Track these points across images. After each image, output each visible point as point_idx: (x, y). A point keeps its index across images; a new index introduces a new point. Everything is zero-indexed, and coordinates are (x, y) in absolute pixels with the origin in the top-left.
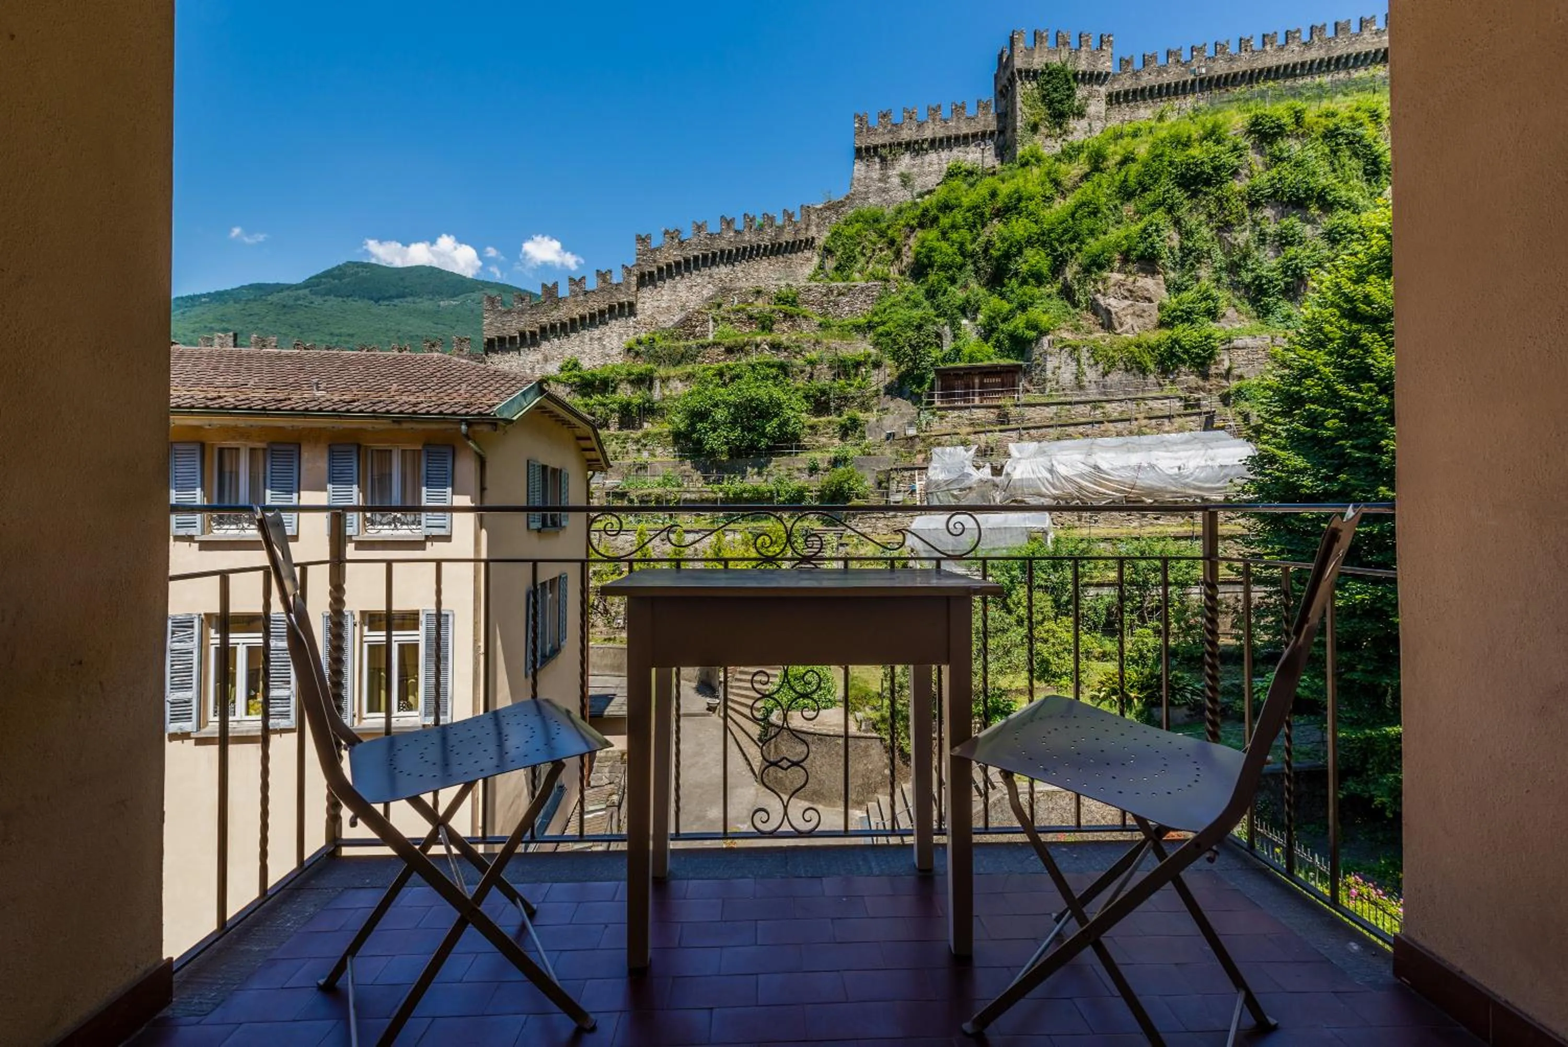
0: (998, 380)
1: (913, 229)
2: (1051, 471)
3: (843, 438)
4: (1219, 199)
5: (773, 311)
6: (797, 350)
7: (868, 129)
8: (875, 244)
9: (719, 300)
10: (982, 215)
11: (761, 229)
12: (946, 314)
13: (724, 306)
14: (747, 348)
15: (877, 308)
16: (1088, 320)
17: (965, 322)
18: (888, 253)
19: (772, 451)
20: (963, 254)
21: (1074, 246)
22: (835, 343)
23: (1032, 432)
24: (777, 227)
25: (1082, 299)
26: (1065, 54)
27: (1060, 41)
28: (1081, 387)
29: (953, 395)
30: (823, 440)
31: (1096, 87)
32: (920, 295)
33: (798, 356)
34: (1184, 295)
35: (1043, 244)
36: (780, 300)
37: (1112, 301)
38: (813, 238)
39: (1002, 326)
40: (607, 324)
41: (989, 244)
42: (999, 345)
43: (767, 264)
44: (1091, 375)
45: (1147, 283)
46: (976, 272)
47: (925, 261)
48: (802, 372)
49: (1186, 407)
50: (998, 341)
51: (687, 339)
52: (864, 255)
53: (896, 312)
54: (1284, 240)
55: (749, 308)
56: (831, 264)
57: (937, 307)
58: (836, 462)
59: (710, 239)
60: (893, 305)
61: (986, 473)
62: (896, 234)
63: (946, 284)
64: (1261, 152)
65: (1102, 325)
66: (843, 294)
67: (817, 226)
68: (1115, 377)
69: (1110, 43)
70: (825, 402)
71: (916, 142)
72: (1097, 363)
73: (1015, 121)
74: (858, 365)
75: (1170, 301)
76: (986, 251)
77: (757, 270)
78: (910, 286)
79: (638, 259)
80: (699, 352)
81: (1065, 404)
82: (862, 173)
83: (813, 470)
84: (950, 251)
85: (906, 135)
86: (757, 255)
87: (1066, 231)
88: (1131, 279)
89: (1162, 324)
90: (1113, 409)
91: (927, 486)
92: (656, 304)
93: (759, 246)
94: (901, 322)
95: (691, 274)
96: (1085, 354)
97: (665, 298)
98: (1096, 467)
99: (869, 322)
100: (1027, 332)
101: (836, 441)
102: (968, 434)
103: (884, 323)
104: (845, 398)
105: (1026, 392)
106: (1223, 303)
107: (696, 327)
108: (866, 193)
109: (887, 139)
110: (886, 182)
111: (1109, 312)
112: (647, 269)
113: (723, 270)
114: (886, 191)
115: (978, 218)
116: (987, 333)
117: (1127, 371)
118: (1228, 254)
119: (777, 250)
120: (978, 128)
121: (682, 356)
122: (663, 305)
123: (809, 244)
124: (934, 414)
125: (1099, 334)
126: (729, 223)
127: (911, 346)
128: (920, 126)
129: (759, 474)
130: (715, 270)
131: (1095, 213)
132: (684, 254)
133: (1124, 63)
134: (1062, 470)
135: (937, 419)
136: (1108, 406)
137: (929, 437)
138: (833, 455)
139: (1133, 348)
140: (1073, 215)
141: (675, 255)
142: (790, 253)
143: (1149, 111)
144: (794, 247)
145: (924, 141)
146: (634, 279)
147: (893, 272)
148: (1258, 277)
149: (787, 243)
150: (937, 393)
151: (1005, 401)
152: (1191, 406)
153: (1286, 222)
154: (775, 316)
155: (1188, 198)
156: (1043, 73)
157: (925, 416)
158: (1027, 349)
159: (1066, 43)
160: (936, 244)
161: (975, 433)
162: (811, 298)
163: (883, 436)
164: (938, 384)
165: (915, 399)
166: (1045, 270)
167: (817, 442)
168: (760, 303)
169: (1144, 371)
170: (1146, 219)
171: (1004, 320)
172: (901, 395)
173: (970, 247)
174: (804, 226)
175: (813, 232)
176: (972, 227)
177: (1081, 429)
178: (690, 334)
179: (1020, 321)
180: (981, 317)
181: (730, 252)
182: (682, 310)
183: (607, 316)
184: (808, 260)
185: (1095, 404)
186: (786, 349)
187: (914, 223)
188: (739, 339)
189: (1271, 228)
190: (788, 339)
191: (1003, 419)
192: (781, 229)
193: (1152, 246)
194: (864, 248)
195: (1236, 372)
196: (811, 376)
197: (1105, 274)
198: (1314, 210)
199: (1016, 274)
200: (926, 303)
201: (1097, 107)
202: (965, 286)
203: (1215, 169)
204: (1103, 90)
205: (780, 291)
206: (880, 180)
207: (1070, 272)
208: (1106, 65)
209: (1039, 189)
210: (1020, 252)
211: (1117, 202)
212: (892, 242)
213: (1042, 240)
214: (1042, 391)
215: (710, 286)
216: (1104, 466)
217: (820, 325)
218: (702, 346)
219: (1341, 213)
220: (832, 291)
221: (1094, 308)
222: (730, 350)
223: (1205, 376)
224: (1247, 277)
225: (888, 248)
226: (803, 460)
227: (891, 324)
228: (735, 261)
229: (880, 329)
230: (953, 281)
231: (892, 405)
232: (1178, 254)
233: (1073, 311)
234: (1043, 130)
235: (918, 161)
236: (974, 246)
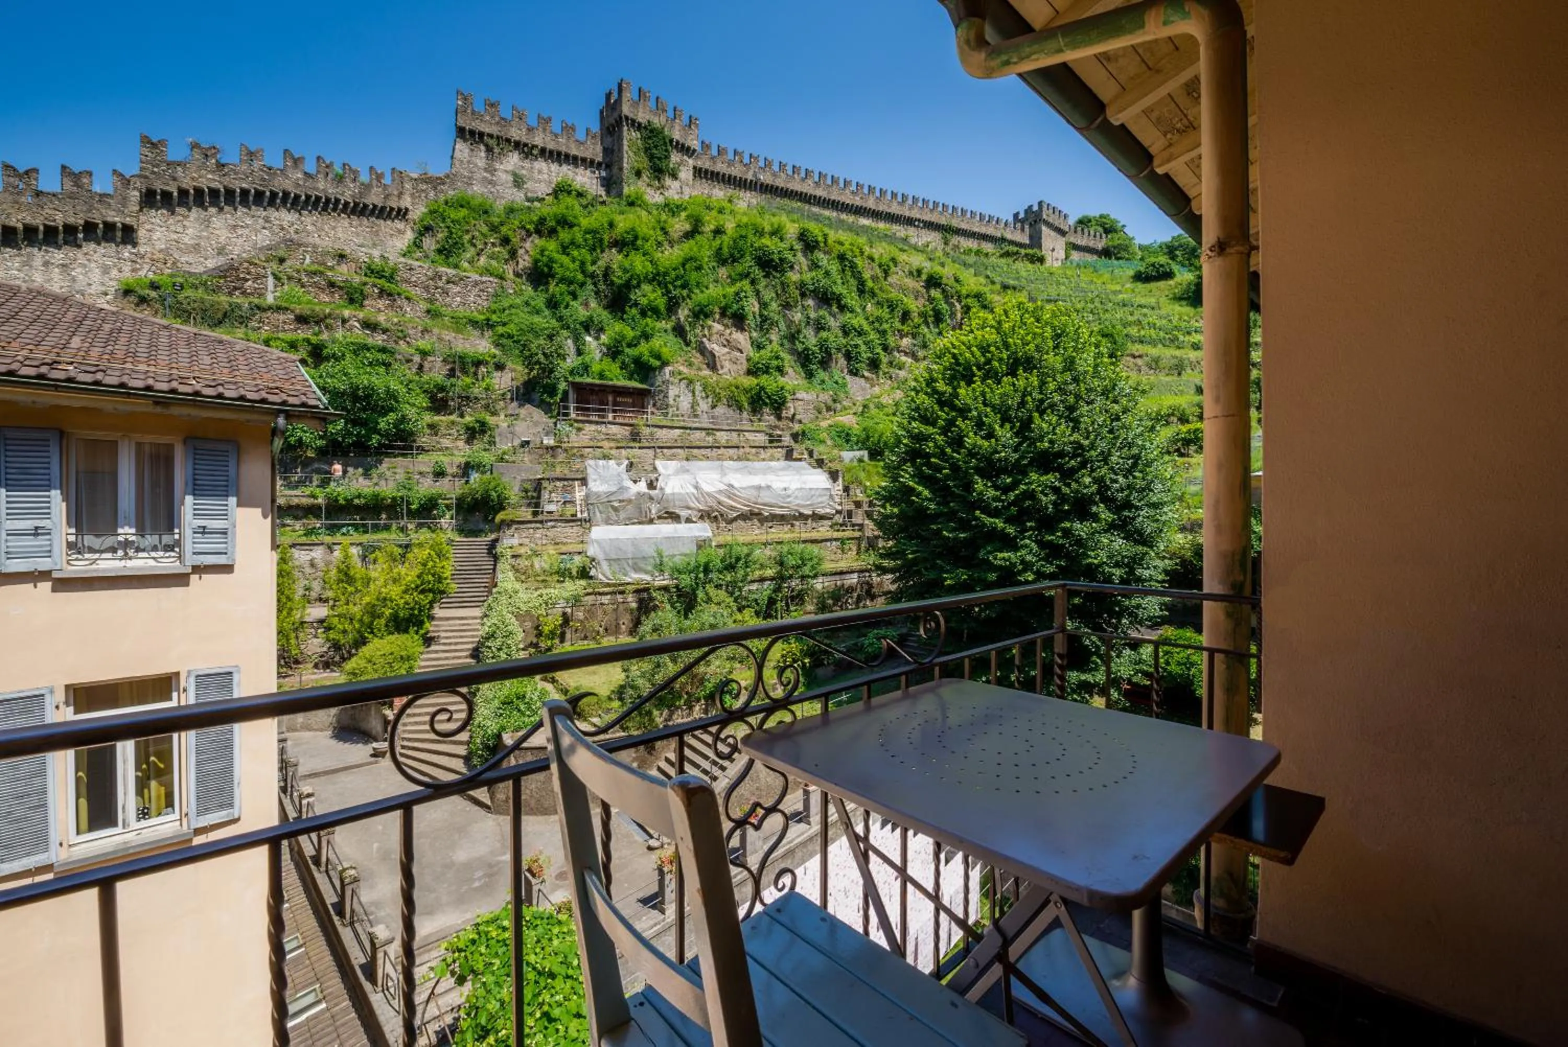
0: (630, 400)
1: (529, 234)
2: (697, 487)
3: (469, 441)
4: (782, 284)
5: (365, 284)
6: (400, 334)
7: (473, 112)
8: (485, 236)
9: (281, 253)
10: (601, 240)
11: (340, 179)
12: (568, 328)
13: (288, 263)
14: (328, 321)
15: (494, 307)
16: (697, 359)
17: (588, 339)
18: (504, 252)
19: (384, 451)
20: (583, 272)
21: (685, 292)
22: (448, 335)
23: (665, 451)
24: (362, 184)
25: (693, 340)
26: (663, 120)
27: (659, 107)
28: (696, 416)
29: (588, 409)
30: (446, 442)
31: (685, 157)
32: (540, 301)
33: (401, 342)
34: (763, 352)
35: (659, 284)
36: (371, 271)
37: (715, 347)
38: (407, 209)
39: (627, 350)
40: (80, 247)
41: (607, 272)
42: (623, 366)
43: (347, 225)
44: (704, 406)
45: (740, 338)
46: (597, 293)
47: (546, 269)
48: (408, 361)
49: (771, 442)
50: (623, 363)
51: (230, 294)
52: (474, 246)
53: (516, 314)
54: (820, 327)
55: (330, 273)
56: (430, 244)
57: (560, 319)
58: (467, 469)
59: (268, 174)
60: (511, 306)
61: (642, 487)
62: (510, 233)
63: (568, 298)
64: (805, 256)
65: (708, 365)
66: (453, 283)
67: (412, 195)
68: (721, 410)
69: (697, 126)
70: (442, 399)
71: (526, 145)
72: (707, 397)
73: (621, 159)
74: (478, 363)
75: (755, 355)
76: (606, 275)
77: (334, 228)
78: (529, 290)
79: (142, 169)
80: (254, 315)
81: (686, 428)
82: (466, 155)
83: (439, 474)
84: (571, 266)
85: (516, 133)
86: (334, 210)
87: (678, 278)
88: (728, 331)
89: (749, 372)
90: (722, 437)
91: (587, 496)
92: (175, 236)
93: (337, 201)
94: (523, 327)
95: (235, 210)
96: (698, 388)
97: (190, 231)
98: (731, 486)
99: (488, 320)
100: (652, 360)
101: (461, 444)
102: (611, 448)
103: (504, 324)
104: (468, 398)
105: (652, 416)
106: (786, 364)
107: (247, 280)
108: (470, 178)
109: (494, 130)
110: (493, 175)
111: (714, 356)
112: (158, 186)
113: (285, 217)
114: (492, 183)
115: (596, 243)
116: (613, 352)
117: (729, 406)
118: (788, 327)
119: (358, 210)
120: (588, 155)
121: (225, 315)
122: (186, 240)
123: (402, 214)
124: (571, 425)
125: (706, 372)
126: (297, 162)
127: (544, 354)
128: (530, 130)
129: (366, 475)
130: (273, 214)
131: (699, 268)
132: (226, 181)
133: (705, 146)
134: (707, 488)
135: (574, 431)
136: (718, 433)
137: (572, 448)
138: (463, 460)
139: (733, 388)
140: (683, 265)
141: (209, 180)
142: (377, 218)
143: (722, 193)
144: (383, 213)
145: (534, 146)
146: (135, 196)
147: (509, 270)
148: (806, 349)
149: (375, 206)
150: (572, 406)
151: (639, 421)
152: (774, 440)
153: (821, 313)
154: (367, 289)
155: (764, 277)
156: (645, 128)
157: (563, 427)
158: (651, 375)
159: (664, 111)
160: (556, 256)
161: (618, 448)
162: (414, 279)
163: (517, 442)
164: (571, 396)
165: (546, 408)
166: (662, 308)
167: (438, 443)
168: (344, 268)
169: (740, 408)
170: (738, 285)
171: (629, 345)
172: (530, 401)
173: (591, 269)
174: (396, 193)
175: (406, 202)
176: (593, 249)
177: (703, 451)
178: (236, 288)
179: (643, 348)
180: (604, 338)
181: (297, 197)
182: (219, 254)
183: (81, 236)
184: (401, 232)
185: (709, 431)
186: (385, 331)
187: (531, 227)
188: (317, 308)
189: (813, 315)
190: (387, 320)
191: (635, 436)
192: (367, 187)
193: (743, 308)
194: (473, 237)
195: (798, 417)
196: (421, 367)
197: (710, 323)
198: (835, 309)
199: (636, 304)
200: (547, 312)
201: (686, 174)
202: (586, 305)
203: (780, 259)
204: (691, 162)
205: (373, 262)
206: (486, 170)
207: (683, 313)
208: (695, 144)
209: (652, 232)
210: (638, 286)
211: (715, 264)
212: (505, 241)
213: (657, 278)
214: (666, 415)
215: (267, 232)
216: (736, 485)
217: (428, 312)
218: (258, 307)
219: (849, 315)
220: (440, 278)
221: (702, 350)
222: (302, 320)
223: (779, 418)
224: (800, 347)
225: (501, 245)
226: (425, 463)
227: (512, 326)
228: (302, 209)
229: (500, 330)
230: (575, 296)
231: (523, 412)
232: (759, 319)
233: (685, 348)
234: (644, 177)
235: (527, 163)
236: (594, 268)
